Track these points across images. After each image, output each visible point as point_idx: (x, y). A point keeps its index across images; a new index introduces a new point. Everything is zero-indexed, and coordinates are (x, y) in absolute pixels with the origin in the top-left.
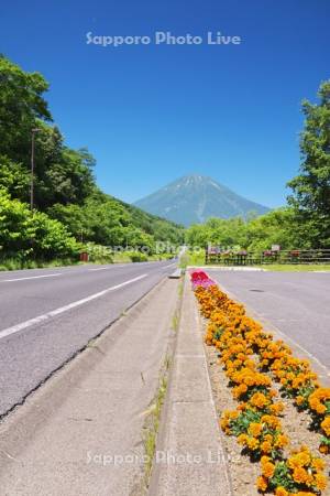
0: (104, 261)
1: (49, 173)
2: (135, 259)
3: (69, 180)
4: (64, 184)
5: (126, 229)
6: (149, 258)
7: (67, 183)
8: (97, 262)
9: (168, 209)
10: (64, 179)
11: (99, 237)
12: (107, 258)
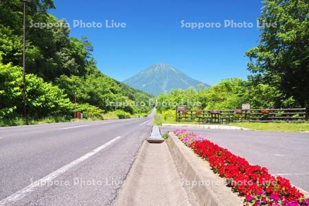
0: (95, 118)
1: (58, 53)
2: (121, 117)
3: (73, 59)
4: (70, 62)
5: (115, 96)
6: (131, 116)
7: (72, 61)
8: (89, 119)
9: (144, 85)
10: (70, 59)
11: (94, 100)
12: (98, 116)
